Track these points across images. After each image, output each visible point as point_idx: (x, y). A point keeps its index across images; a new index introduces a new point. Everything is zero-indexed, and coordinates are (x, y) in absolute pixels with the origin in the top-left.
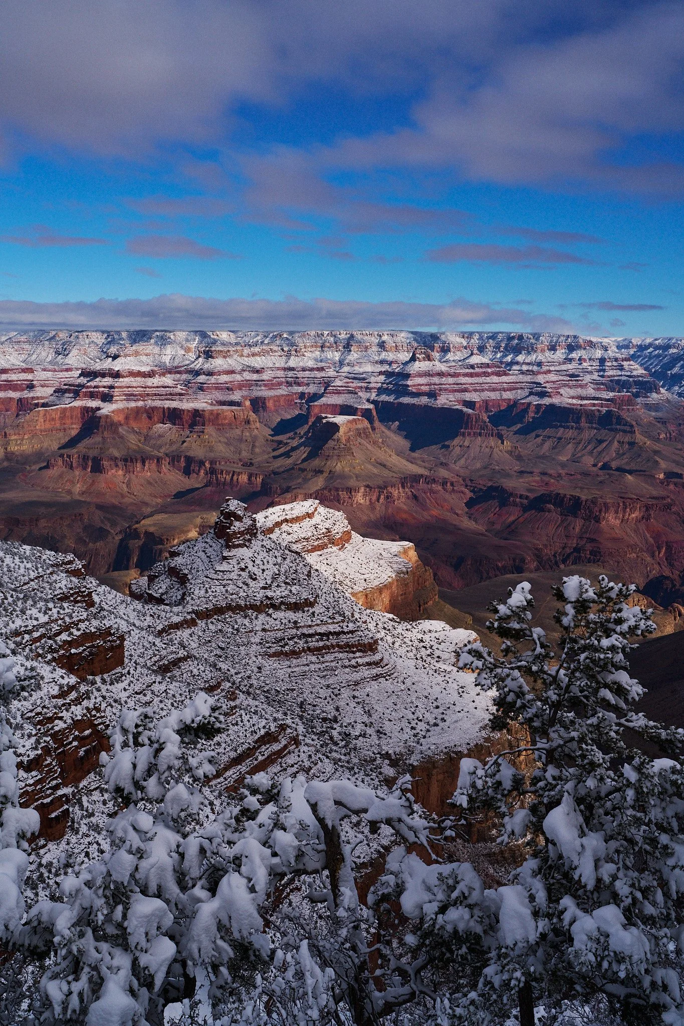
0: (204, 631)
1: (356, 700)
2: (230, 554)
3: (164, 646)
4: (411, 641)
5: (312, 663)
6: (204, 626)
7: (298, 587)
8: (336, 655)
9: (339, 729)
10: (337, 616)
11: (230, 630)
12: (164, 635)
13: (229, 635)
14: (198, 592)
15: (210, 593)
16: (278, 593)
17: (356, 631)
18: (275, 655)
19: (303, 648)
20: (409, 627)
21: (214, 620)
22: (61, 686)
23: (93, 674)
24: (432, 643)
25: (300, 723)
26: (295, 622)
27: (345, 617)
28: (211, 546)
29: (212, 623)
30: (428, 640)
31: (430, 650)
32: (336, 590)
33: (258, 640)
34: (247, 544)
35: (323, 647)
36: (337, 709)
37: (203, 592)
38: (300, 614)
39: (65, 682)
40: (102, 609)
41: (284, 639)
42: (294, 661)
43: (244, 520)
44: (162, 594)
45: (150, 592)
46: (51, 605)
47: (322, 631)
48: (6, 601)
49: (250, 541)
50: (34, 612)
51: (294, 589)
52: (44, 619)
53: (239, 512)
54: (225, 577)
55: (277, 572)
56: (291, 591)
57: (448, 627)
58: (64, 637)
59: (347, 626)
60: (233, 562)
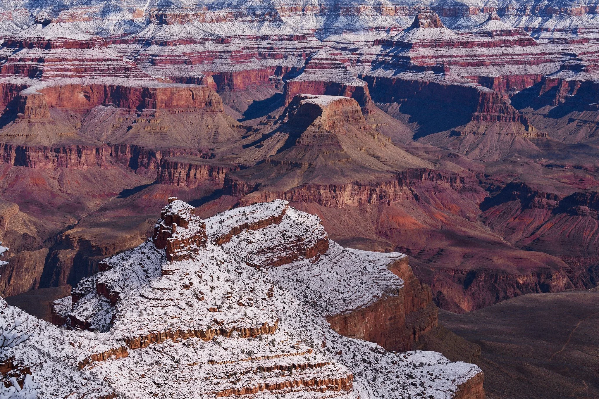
0: (137, 363)
2: (172, 267)
3: (84, 382)
4: (397, 377)
6: (137, 356)
7: (254, 309)
8: (301, 393)
10: (302, 346)
11: (169, 362)
12: (87, 367)
13: (168, 368)
15: (145, 316)
16: (229, 316)
17: (325, 364)
18: (225, 393)
19: (260, 384)
20: (396, 359)
21: (150, 351)
24: (423, 380)
26: (250, 353)
27: (312, 347)
28: (149, 258)
29: (147, 353)
30: (419, 376)
31: (420, 388)
33: (203, 375)
34: (193, 255)
35: (285, 384)
37: (135, 315)
38: (256, 342)
41: (235, 374)
43: (190, 226)
44: (88, 317)
45: (73, 314)
47: (284, 364)
49: (196, 251)
51: (250, 311)
53: (184, 216)
54: (164, 296)
55: (230, 291)
56: (245, 314)
57: (445, 360)
59: (315, 358)
60: (175, 277)
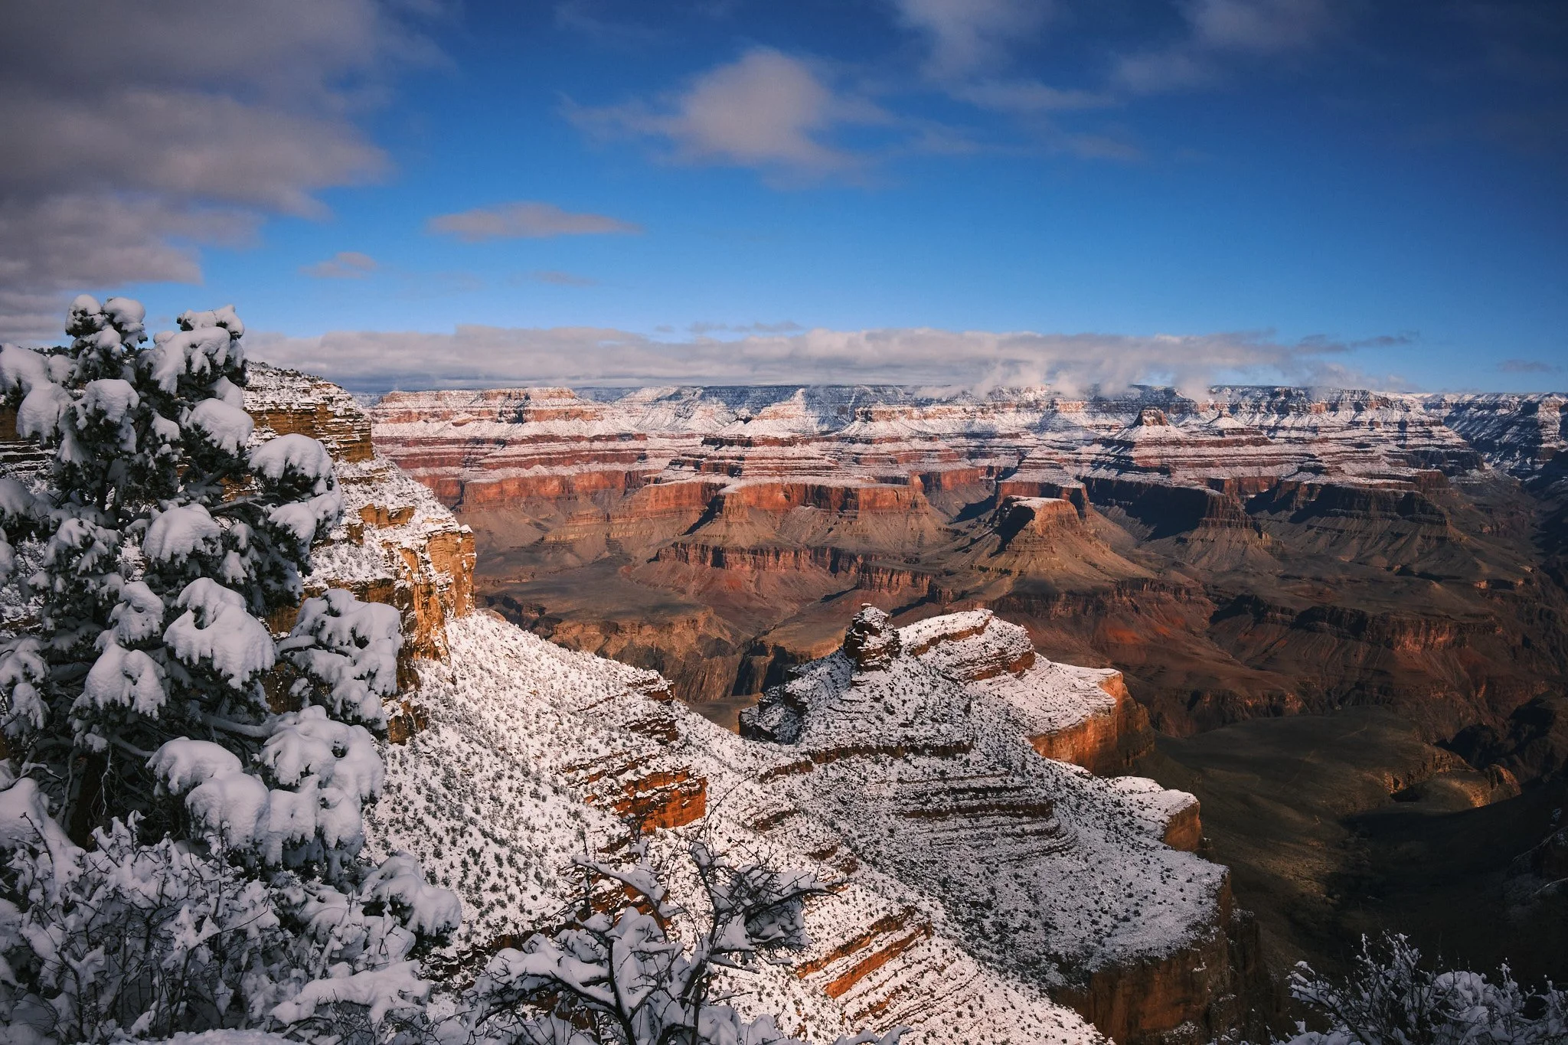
0: (822, 778)
1: (1019, 881)
2: (862, 678)
3: (764, 795)
4: (1103, 804)
5: (962, 827)
6: (822, 771)
7: (948, 726)
8: (996, 818)
9: (992, 918)
10: (999, 767)
11: (856, 779)
12: (769, 780)
13: (853, 785)
14: (817, 727)
15: (832, 729)
16: (922, 732)
17: (1023, 787)
18: (912, 814)
19: (951, 807)
20: (1103, 785)
21: (835, 766)
22: (610, 838)
23: (664, 825)
24: (1131, 808)
25: (940, 906)
26: (943, 773)
27: (1010, 768)
28: (839, 668)
29: (833, 768)
30: (1127, 804)
31: (1129, 818)
32: (1004, 731)
33: (891, 794)
34: (885, 665)
35: (980, 807)
36: (992, 891)
37: (822, 727)
38: (949, 762)
39: (615, 832)
40: (688, 743)
41: (926, 794)
42: (939, 824)
43: (883, 634)
44: (774, 728)
45: (759, 724)
46: (615, 735)
47: (978, 786)
48: (560, 727)
49: (888, 661)
50: (594, 742)
51: (943, 728)
52: (604, 752)
53: (876, 624)
54: (853, 708)
55: (923, 705)
56: (939, 731)
57: (1157, 788)
58: (629, 775)
59: (1012, 781)
60: (866, 689)
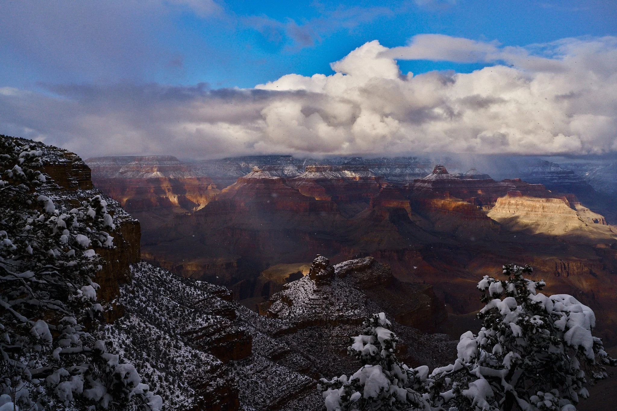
0: (301, 335)
2: (318, 289)
3: (276, 344)
6: (301, 332)
11: (317, 335)
12: (277, 336)
14: (299, 312)
16: (346, 313)
20: (428, 337)
21: (307, 329)
22: (212, 366)
23: (233, 360)
28: (307, 284)
33: (333, 342)
34: (329, 283)
39: (214, 363)
40: (241, 320)
43: (327, 269)
44: (278, 312)
46: (210, 316)
48: (184, 314)
50: (200, 320)
51: (356, 311)
52: (205, 325)
53: (324, 264)
55: (346, 301)
56: (354, 313)
58: (217, 336)
60: (320, 294)
